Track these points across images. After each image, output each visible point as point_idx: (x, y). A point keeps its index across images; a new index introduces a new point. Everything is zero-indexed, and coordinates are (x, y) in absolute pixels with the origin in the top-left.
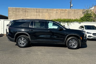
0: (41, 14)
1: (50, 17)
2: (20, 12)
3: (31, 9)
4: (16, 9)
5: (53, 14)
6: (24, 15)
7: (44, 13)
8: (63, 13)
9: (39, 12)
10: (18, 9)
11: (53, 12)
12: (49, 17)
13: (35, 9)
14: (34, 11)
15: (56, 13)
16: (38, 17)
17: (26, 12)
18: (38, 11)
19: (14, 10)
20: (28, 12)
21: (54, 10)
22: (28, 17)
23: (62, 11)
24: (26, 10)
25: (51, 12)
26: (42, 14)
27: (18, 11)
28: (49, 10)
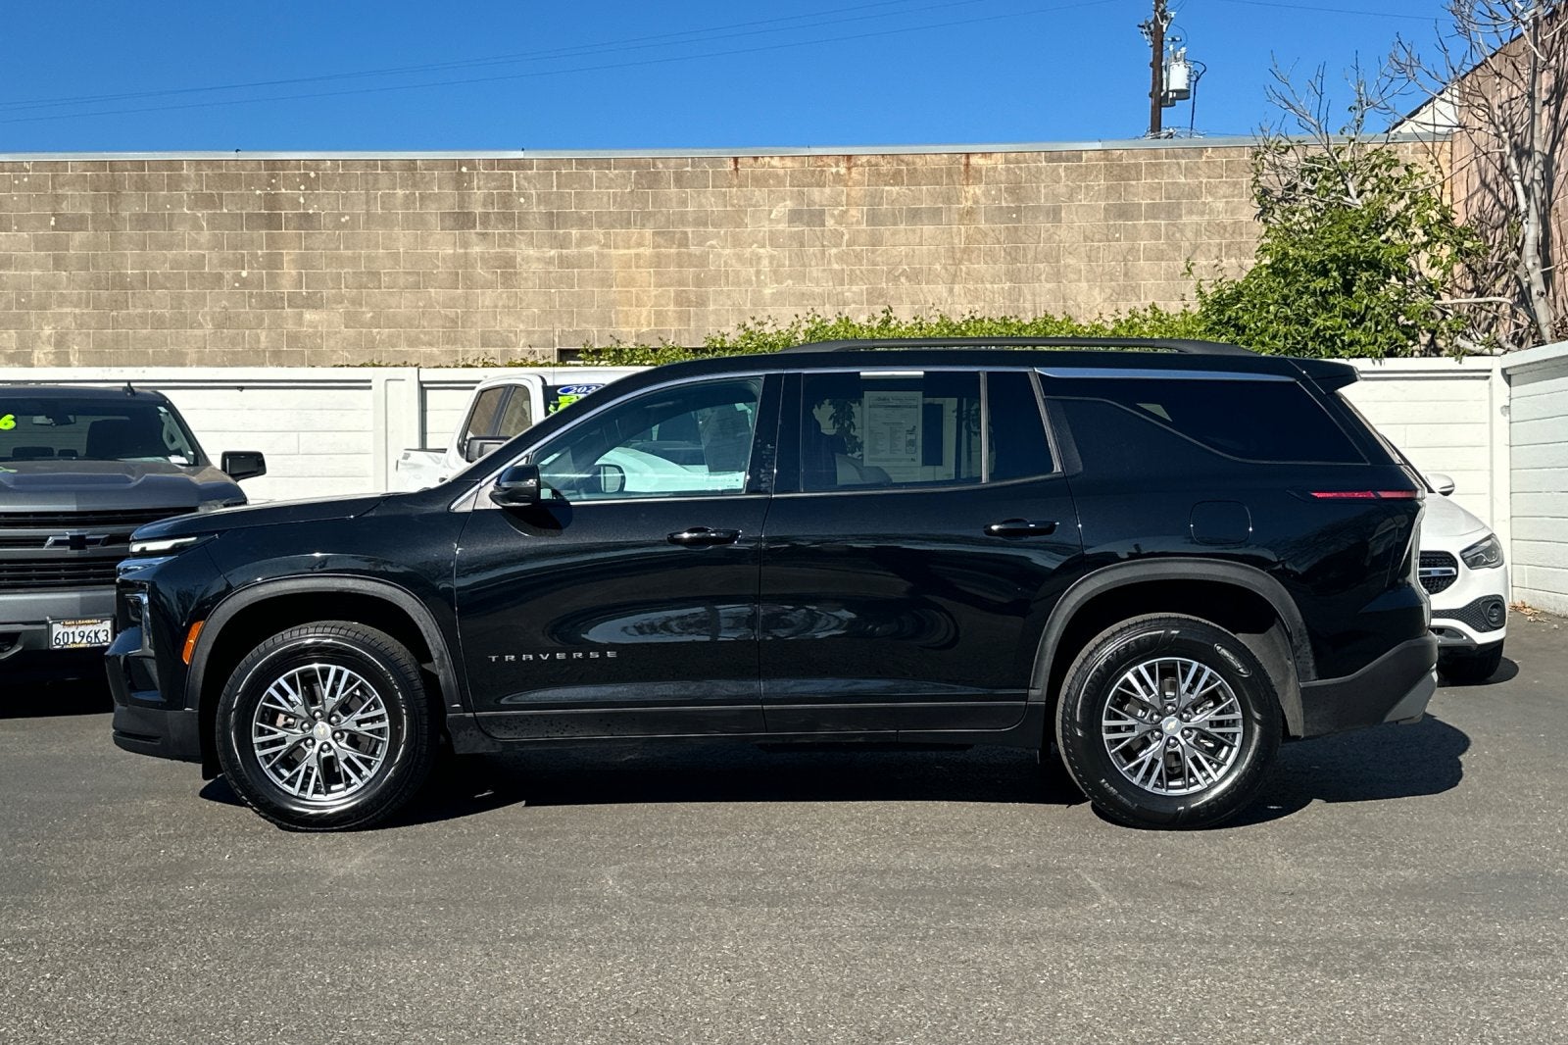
0: (531, 254)
1: (690, 303)
2: (184, 231)
3: (371, 164)
4: (108, 182)
5: (737, 242)
6: (244, 283)
7: (583, 241)
8: (914, 215)
9: (506, 218)
10: (142, 185)
11: (736, 218)
12: (681, 300)
13: (431, 165)
14: (408, 201)
15: (795, 216)
16: (486, 298)
17: (272, 222)
18: (488, 200)
19: (65, 208)
20: (307, 221)
21: (759, 181)
22: (309, 316)
23: (896, 178)
24: (272, 201)
25: (710, 201)
26: (563, 243)
27: (142, 221)
28: (679, 179)
